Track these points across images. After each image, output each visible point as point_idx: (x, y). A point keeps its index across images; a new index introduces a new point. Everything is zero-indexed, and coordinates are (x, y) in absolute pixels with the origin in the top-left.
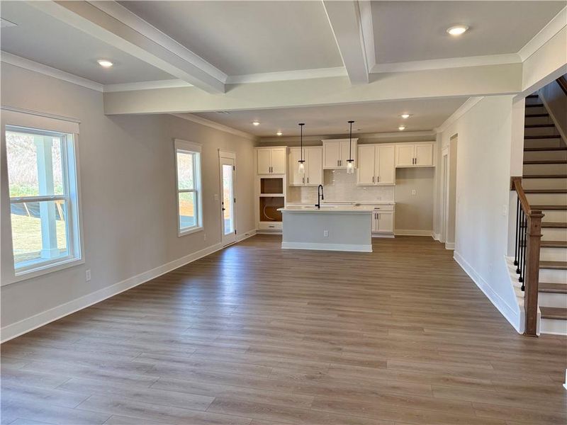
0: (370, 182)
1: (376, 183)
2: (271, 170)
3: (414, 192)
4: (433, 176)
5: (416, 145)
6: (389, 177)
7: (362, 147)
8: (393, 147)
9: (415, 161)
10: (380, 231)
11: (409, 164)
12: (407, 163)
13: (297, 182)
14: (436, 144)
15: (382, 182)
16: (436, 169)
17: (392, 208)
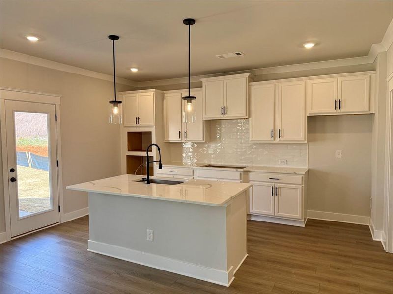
0: (267, 138)
1: (277, 140)
2: (138, 120)
3: (338, 154)
4: (370, 130)
5: (340, 80)
6: (297, 130)
7: (257, 86)
8: (303, 82)
9: (338, 104)
10: (281, 214)
11: (329, 110)
12: (325, 108)
13: (173, 137)
14: (376, 75)
15: (287, 137)
16: (377, 116)
17: (299, 179)
